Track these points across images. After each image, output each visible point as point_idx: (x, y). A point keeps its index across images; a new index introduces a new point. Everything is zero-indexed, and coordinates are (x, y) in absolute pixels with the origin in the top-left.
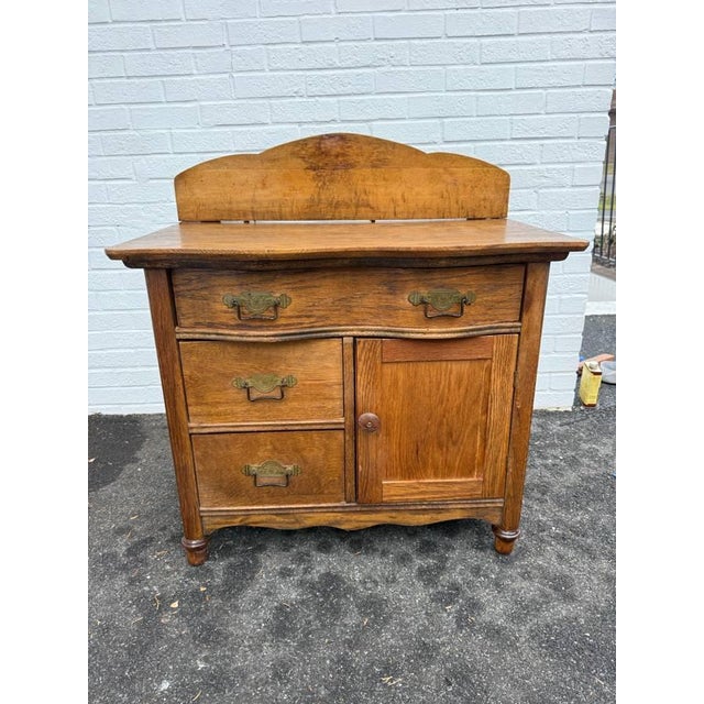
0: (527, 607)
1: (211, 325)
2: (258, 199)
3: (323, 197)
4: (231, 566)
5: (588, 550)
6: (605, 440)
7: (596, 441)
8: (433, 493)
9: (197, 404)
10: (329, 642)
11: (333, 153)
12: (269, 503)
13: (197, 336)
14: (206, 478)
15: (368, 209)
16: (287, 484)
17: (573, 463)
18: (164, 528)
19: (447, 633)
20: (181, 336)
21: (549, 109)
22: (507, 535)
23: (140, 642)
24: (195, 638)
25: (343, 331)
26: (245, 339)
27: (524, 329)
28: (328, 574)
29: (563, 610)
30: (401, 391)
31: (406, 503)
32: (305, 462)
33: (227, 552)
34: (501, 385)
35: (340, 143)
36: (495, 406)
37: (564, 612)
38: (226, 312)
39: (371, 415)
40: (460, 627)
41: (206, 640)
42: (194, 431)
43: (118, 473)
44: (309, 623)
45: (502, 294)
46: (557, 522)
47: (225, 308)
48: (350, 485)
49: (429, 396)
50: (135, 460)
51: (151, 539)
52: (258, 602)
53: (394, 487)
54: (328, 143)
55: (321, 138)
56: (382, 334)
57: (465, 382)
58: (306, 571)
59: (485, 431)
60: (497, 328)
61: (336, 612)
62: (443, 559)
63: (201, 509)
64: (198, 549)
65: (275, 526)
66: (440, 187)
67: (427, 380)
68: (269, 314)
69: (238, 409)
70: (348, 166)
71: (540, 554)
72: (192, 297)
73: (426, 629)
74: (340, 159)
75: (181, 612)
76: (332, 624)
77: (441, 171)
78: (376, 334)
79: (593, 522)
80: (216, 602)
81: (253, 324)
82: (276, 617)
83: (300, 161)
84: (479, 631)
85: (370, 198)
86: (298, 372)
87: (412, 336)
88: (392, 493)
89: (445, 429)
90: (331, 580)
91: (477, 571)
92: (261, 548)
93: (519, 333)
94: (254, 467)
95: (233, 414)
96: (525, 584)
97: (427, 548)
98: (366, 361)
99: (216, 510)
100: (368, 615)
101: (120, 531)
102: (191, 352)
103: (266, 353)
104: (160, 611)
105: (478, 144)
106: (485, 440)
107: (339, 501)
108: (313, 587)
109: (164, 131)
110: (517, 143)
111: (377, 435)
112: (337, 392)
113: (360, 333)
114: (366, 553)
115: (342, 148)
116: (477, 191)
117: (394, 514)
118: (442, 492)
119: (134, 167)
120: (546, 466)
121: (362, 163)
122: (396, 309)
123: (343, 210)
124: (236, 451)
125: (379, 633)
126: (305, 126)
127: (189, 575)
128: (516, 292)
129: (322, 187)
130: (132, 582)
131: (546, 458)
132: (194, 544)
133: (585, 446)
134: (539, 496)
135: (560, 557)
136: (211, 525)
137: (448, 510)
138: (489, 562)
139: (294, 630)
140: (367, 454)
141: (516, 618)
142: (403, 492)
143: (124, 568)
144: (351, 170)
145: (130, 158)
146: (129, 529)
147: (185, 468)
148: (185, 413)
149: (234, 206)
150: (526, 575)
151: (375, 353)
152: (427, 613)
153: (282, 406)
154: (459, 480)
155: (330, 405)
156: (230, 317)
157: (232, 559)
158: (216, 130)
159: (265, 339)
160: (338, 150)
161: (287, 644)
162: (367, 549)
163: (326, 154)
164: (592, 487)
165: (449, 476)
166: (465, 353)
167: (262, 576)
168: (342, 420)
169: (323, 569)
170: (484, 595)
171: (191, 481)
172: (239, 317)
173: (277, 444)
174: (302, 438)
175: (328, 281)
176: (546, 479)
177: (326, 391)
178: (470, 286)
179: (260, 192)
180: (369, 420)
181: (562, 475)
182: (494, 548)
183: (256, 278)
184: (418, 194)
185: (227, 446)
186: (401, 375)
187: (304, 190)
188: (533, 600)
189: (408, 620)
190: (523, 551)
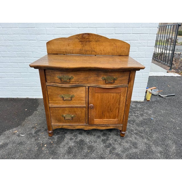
0: (126, 149)
1: (54, 83)
2: (67, 49)
3: (83, 49)
4: (59, 137)
5: (142, 137)
6: (151, 110)
7: (148, 110)
8: (106, 122)
9: (51, 100)
10: (80, 156)
11: (86, 38)
12: (68, 123)
13: (51, 85)
14: (53, 117)
15: (94, 52)
16: (72, 119)
17: (142, 115)
18: (43, 127)
19: (107, 155)
20: (47, 85)
21: (143, 26)
22: (123, 133)
23: (37, 154)
24: (50, 153)
25: (86, 85)
26: (62, 86)
27: (129, 86)
28: (81, 140)
29: (134, 150)
30: (99, 99)
31: (100, 125)
32: (76, 115)
33: (58, 133)
34: (123, 99)
35: (88, 35)
36: (121, 103)
37: (134, 151)
38: (58, 80)
39: (92, 105)
40: (110, 153)
41: (52, 154)
42: (50, 107)
43: (33, 113)
44: (76, 151)
45: (124, 78)
46: (136, 130)
47: (58, 79)
48: (87, 120)
49: (106, 101)
50: (37, 110)
51: (40, 130)
52: (65, 146)
53: (97, 121)
54: (85, 35)
55: (83, 34)
56: (95, 86)
57: (114, 98)
58: (76, 139)
59: (119, 109)
60: (123, 86)
61: (82, 149)
62: (108, 137)
63: (52, 124)
64: (51, 133)
65: (69, 128)
66: (112, 47)
67: (106, 97)
68: (68, 81)
69: (61, 102)
70: (90, 41)
71: (131, 137)
72: (50, 76)
73: (102, 153)
74: (88, 39)
75: (47, 147)
76: (81, 151)
77: (113, 43)
78: (94, 86)
79: (144, 130)
80: (55, 145)
81: (64, 83)
82: (68, 149)
83: (78, 40)
84: (114, 154)
85: (95, 49)
86: (75, 94)
87: (102, 87)
88: (96, 122)
89: (109, 108)
90: (82, 141)
91: (115, 140)
92: (66, 133)
93: (128, 87)
94: (64, 115)
95: (60, 103)
96: (126, 144)
97: (104, 135)
98: (91, 92)
99: (55, 124)
100: (89, 150)
101: (33, 128)
102: (49, 88)
103: (67, 89)
104: (42, 147)
105: (124, 35)
106: (119, 111)
107: (84, 123)
108: (77, 142)
109: (44, 28)
110: (134, 35)
111: (93, 109)
112: (84, 99)
113: (90, 86)
114: (90, 135)
115: (88, 37)
116: (122, 49)
117: (97, 127)
118: (108, 122)
119: (36, 37)
120: (135, 116)
121: (93, 40)
122: (99, 81)
123: (88, 52)
124: (60, 111)
125: (92, 154)
126: (80, 28)
127: (49, 139)
128: (127, 78)
129: (83, 46)
130: (36, 140)
131: (135, 114)
132: (50, 132)
133: (145, 111)
134: (133, 123)
135: (135, 138)
136: (54, 128)
137: (109, 126)
138: (119, 138)
139: (72, 152)
140: (91, 113)
141: (123, 152)
142: (99, 122)
143: (34, 136)
144: (91, 43)
145: (35, 35)
146: (35, 127)
147: (48, 115)
148: (48, 102)
149: (61, 50)
150: (127, 142)
151: (93, 90)
152: (103, 150)
153: (71, 102)
154: (112, 120)
155: (82, 102)
156: (59, 81)
157: (59, 135)
158: (57, 29)
159: (67, 87)
160: (87, 37)
161: (71, 156)
162: (90, 134)
163: (84, 38)
164: (145, 121)
165: (110, 119)
166: (115, 91)
167: (66, 139)
168: (85, 105)
169: (80, 139)
170: (117, 146)
171: (50, 118)
172: (61, 81)
173: (70, 110)
174: (76, 109)
175: (82, 73)
176: (135, 119)
177: (82, 99)
178: (116, 76)
179: (67, 47)
180: (91, 106)
181: (139, 118)
182: (120, 135)
183: (65, 72)
184: (107, 49)
185: (58, 110)
186: (99, 96)
187: (78, 47)
188: (128, 148)
189: (98, 151)
190: (127, 136)
